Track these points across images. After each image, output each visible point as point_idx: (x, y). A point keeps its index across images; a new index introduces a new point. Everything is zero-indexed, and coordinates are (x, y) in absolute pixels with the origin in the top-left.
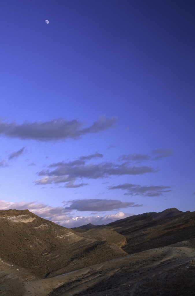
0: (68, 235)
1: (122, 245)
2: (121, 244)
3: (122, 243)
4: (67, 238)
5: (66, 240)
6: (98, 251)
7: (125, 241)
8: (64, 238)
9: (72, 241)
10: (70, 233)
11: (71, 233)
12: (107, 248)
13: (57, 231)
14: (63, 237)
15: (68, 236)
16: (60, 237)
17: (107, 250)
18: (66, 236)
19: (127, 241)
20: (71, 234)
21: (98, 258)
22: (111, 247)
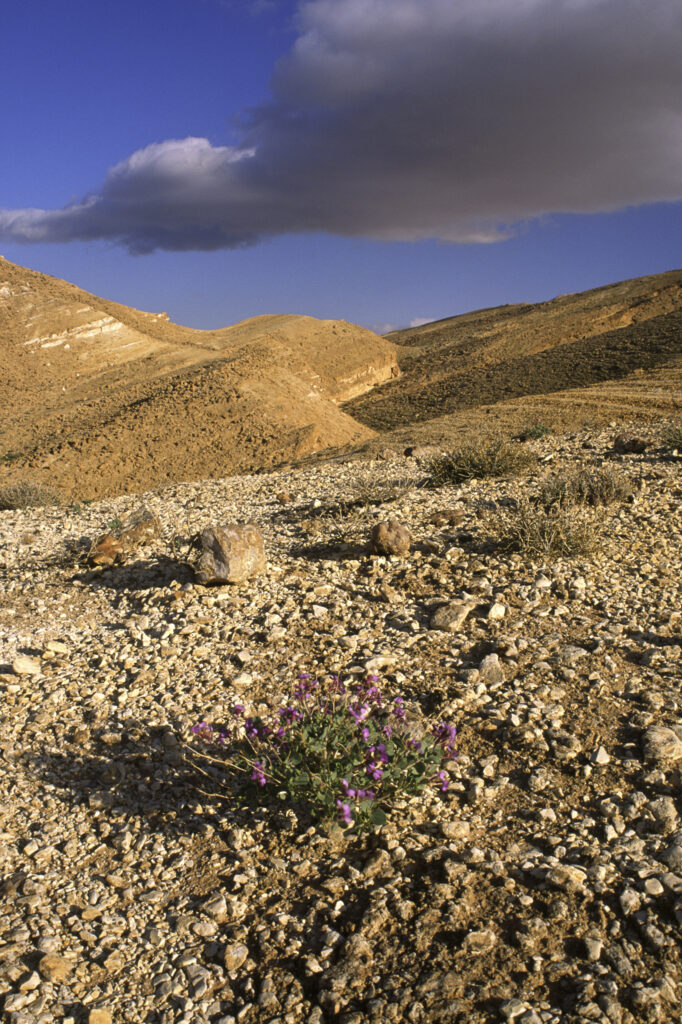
0: (91, 334)
1: (374, 381)
2: (370, 376)
3: (375, 372)
4: (82, 345)
5: (74, 354)
6: (160, 414)
7: (394, 365)
8: (67, 346)
9: (98, 362)
10: (100, 323)
11: (104, 325)
12: (219, 394)
13: (41, 315)
14: (60, 342)
15: (89, 339)
16: (46, 342)
17: (216, 409)
18: (78, 336)
19: (400, 362)
20: (106, 329)
21: (145, 452)
22: (244, 387)
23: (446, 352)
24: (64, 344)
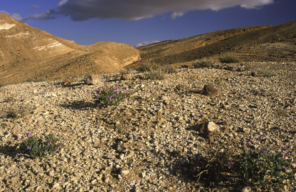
0: (52, 46)
1: (133, 60)
3: (133, 58)
4: (50, 49)
5: (47, 52)
6: (72, 69)
7: (139, 56)
8: (45, 50)
9: (54, 54)
10: (55, 43)
13: (38, 41)
14: (43, 48)
16: (39, 48)
17: (88, 67)
18: (49, 47)
19: (140, 55)
20: (57, 45)
23: (153, 53)
24: (45, 49)
